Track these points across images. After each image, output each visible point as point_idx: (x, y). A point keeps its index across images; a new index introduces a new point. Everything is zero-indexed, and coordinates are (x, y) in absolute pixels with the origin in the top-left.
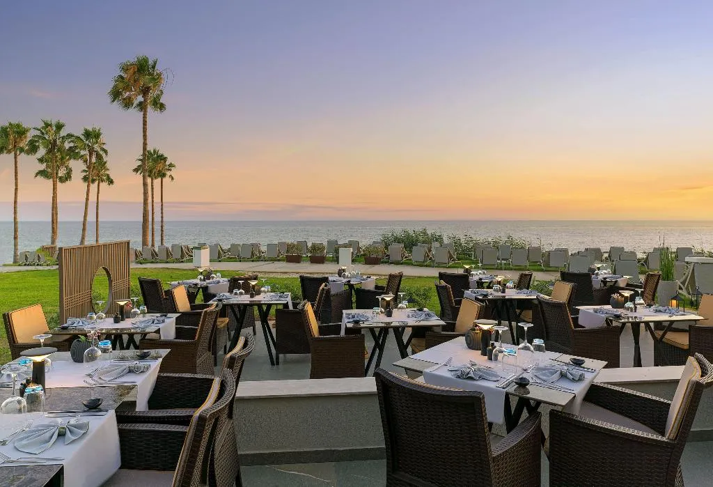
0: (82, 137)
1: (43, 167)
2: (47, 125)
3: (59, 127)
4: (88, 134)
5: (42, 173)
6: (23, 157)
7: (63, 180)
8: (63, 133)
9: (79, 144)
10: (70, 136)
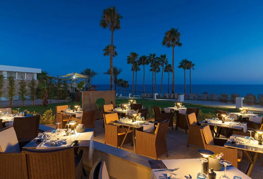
0: (161, 58)
1: (151, 68)
2: (151, 55)
3: (154, 55)
4: (162, 56)
5: (151, 70)
6: (146, 65)
7: (157, 72)
8: (156, 57)
9: (160, 60)
10: (157, 58)
